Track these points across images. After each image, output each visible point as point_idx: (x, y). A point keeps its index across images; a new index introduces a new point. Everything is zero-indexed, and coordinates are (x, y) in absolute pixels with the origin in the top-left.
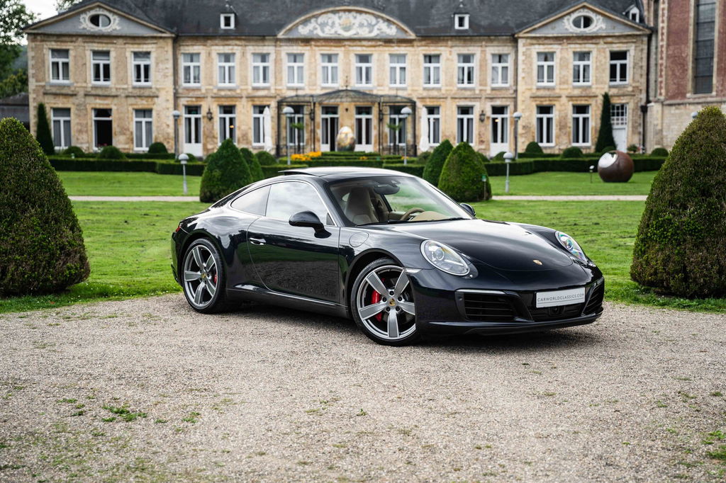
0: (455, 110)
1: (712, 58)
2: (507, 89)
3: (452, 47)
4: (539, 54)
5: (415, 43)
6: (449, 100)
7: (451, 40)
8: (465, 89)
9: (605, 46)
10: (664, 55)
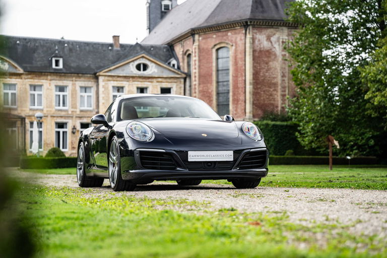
0: (54, 125)
1: (228, 93)
2: (91, 111)
3: (51, 80)
4: (113, 87)
5: (23, 76)
6: (49, 118)
7: (50, 75)
8: (61, 110)
9: (158, 84)
10: (197, 91)
